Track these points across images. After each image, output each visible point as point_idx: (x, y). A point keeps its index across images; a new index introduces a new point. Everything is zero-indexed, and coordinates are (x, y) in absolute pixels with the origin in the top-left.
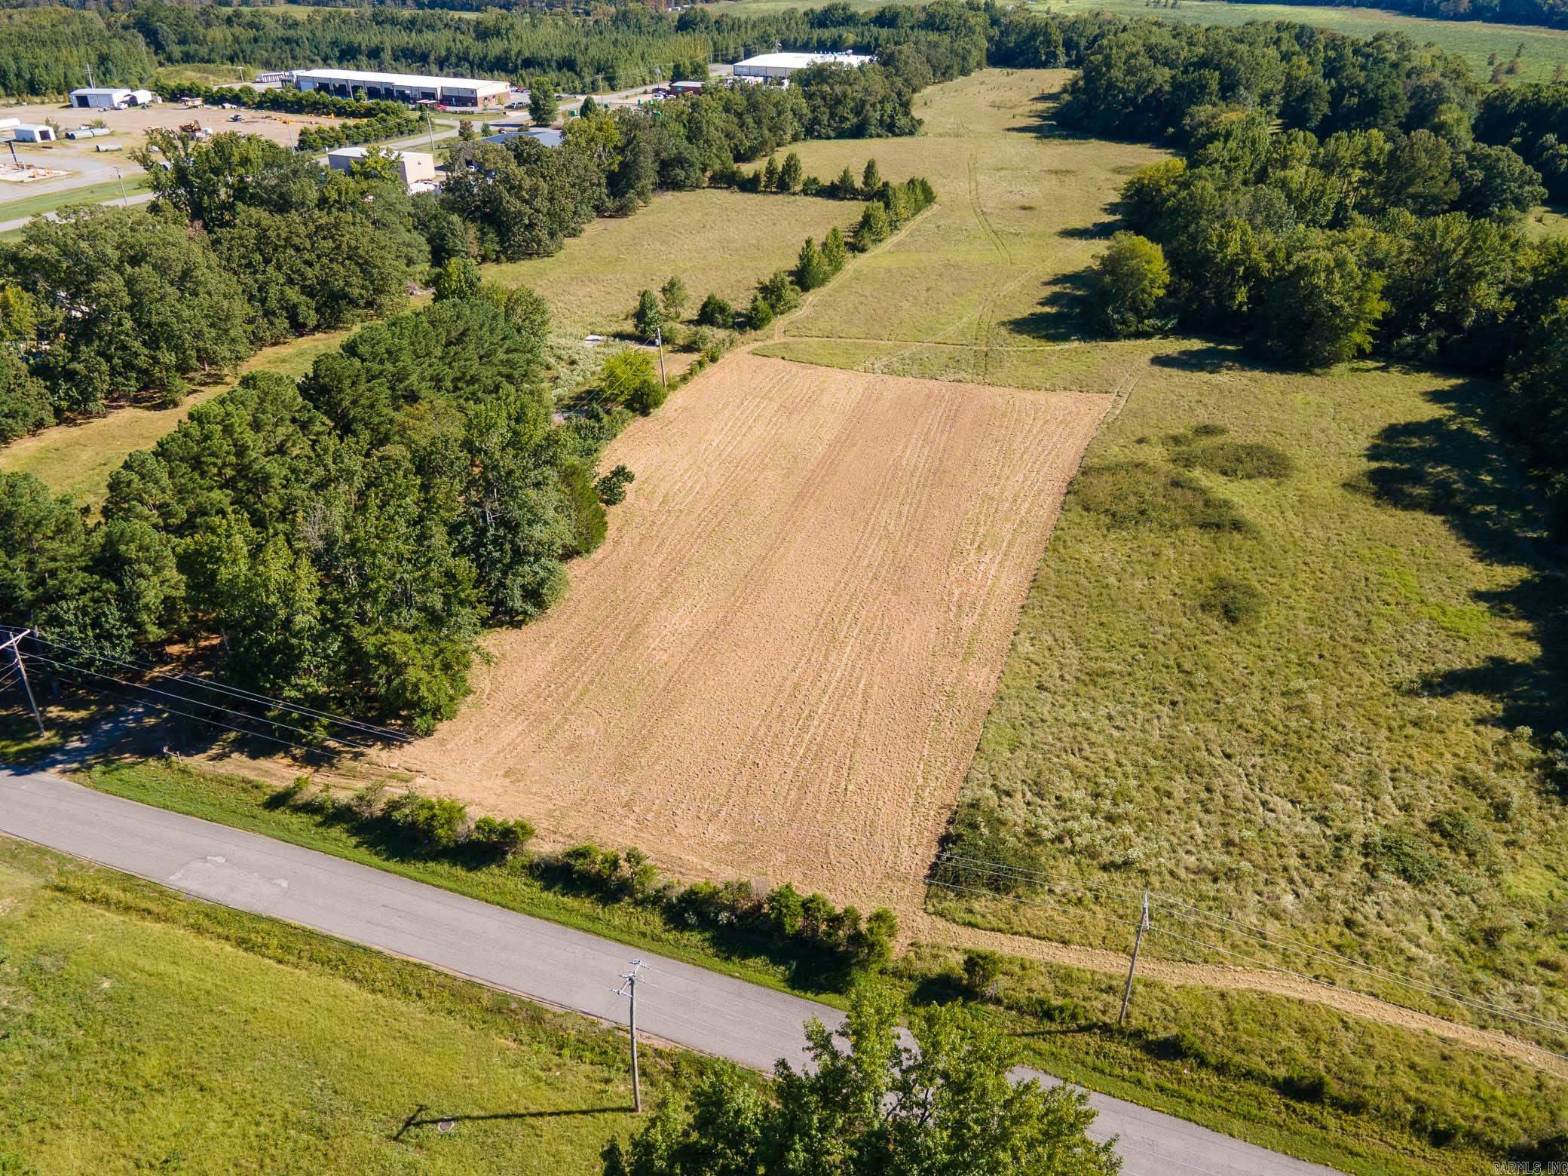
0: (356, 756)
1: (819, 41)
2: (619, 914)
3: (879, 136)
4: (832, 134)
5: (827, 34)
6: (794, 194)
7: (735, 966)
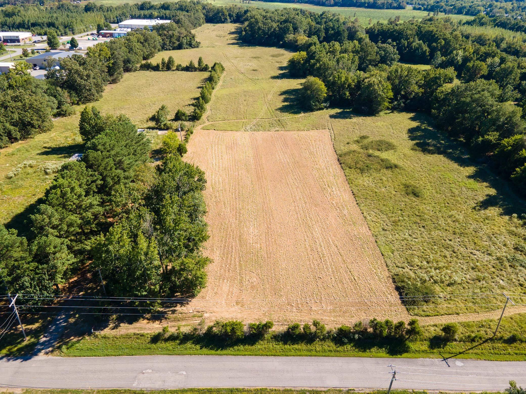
0: (174, 312)
1: (144, 15)
2: (317, 345)
3: (187, 48)
4: (171, 48)
5: (147, 12)
6: (173, 71)
7: (368, 353)
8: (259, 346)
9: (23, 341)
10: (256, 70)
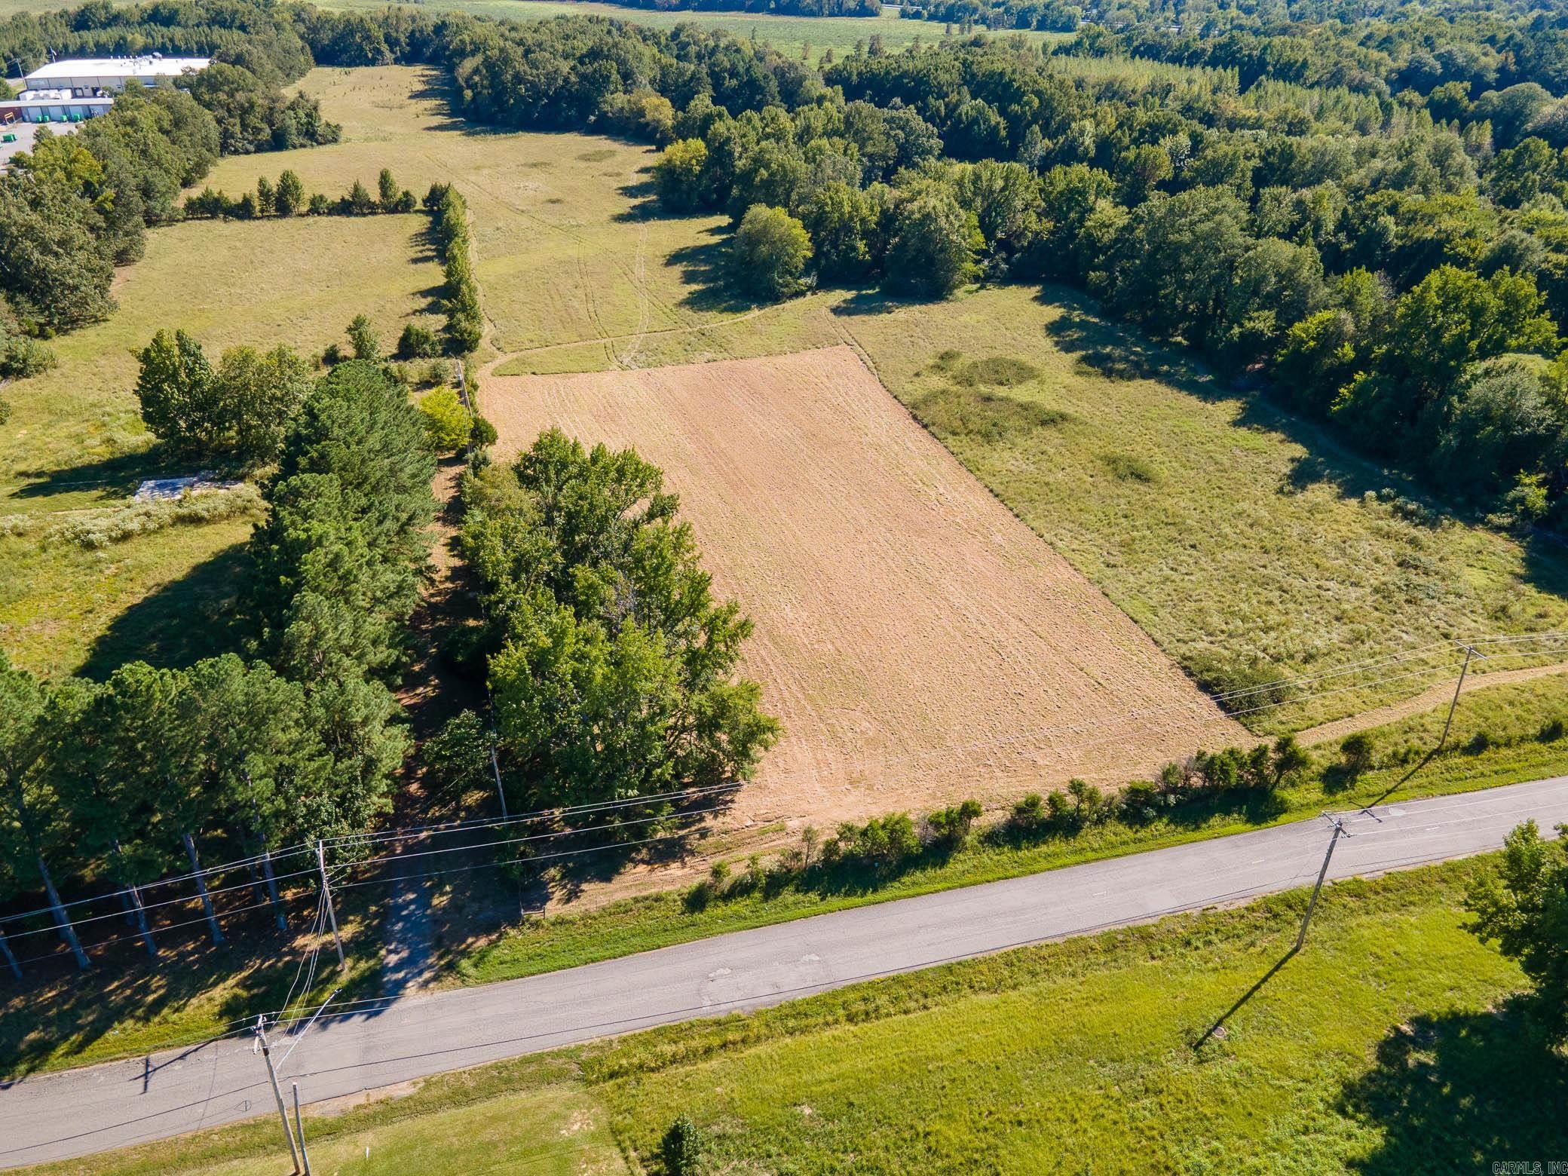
0: (704, 834)
3: (303, 146)
4: (251, 148)
8: (958, 864)
9: (334, 974)
10: (557, 201)
